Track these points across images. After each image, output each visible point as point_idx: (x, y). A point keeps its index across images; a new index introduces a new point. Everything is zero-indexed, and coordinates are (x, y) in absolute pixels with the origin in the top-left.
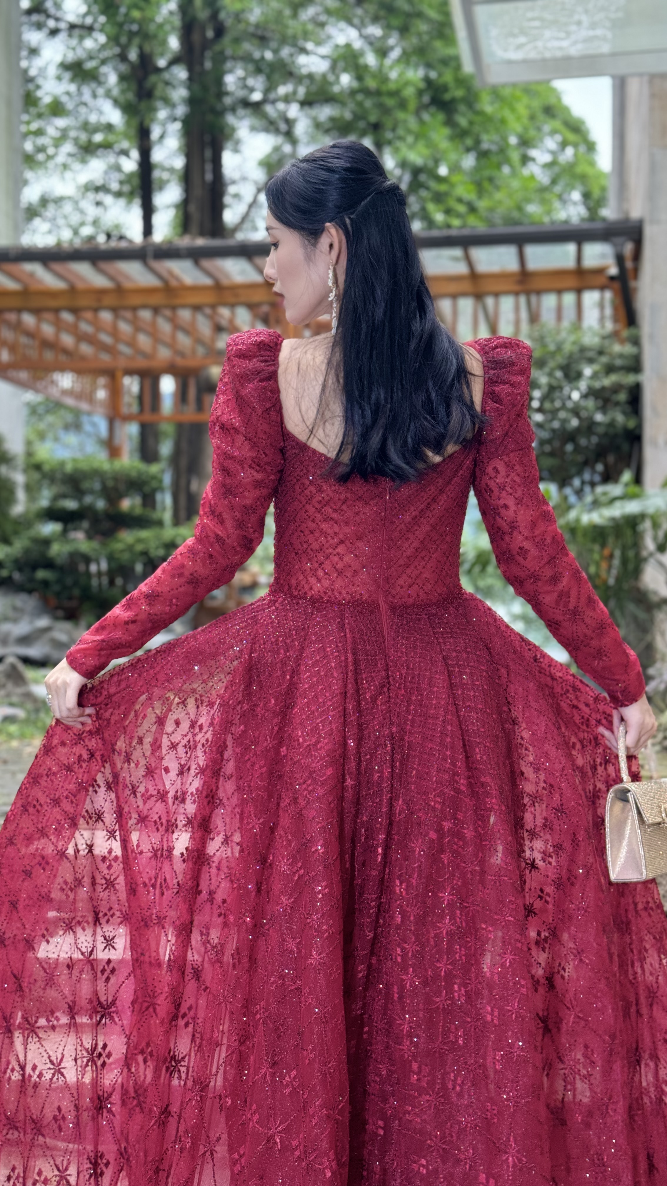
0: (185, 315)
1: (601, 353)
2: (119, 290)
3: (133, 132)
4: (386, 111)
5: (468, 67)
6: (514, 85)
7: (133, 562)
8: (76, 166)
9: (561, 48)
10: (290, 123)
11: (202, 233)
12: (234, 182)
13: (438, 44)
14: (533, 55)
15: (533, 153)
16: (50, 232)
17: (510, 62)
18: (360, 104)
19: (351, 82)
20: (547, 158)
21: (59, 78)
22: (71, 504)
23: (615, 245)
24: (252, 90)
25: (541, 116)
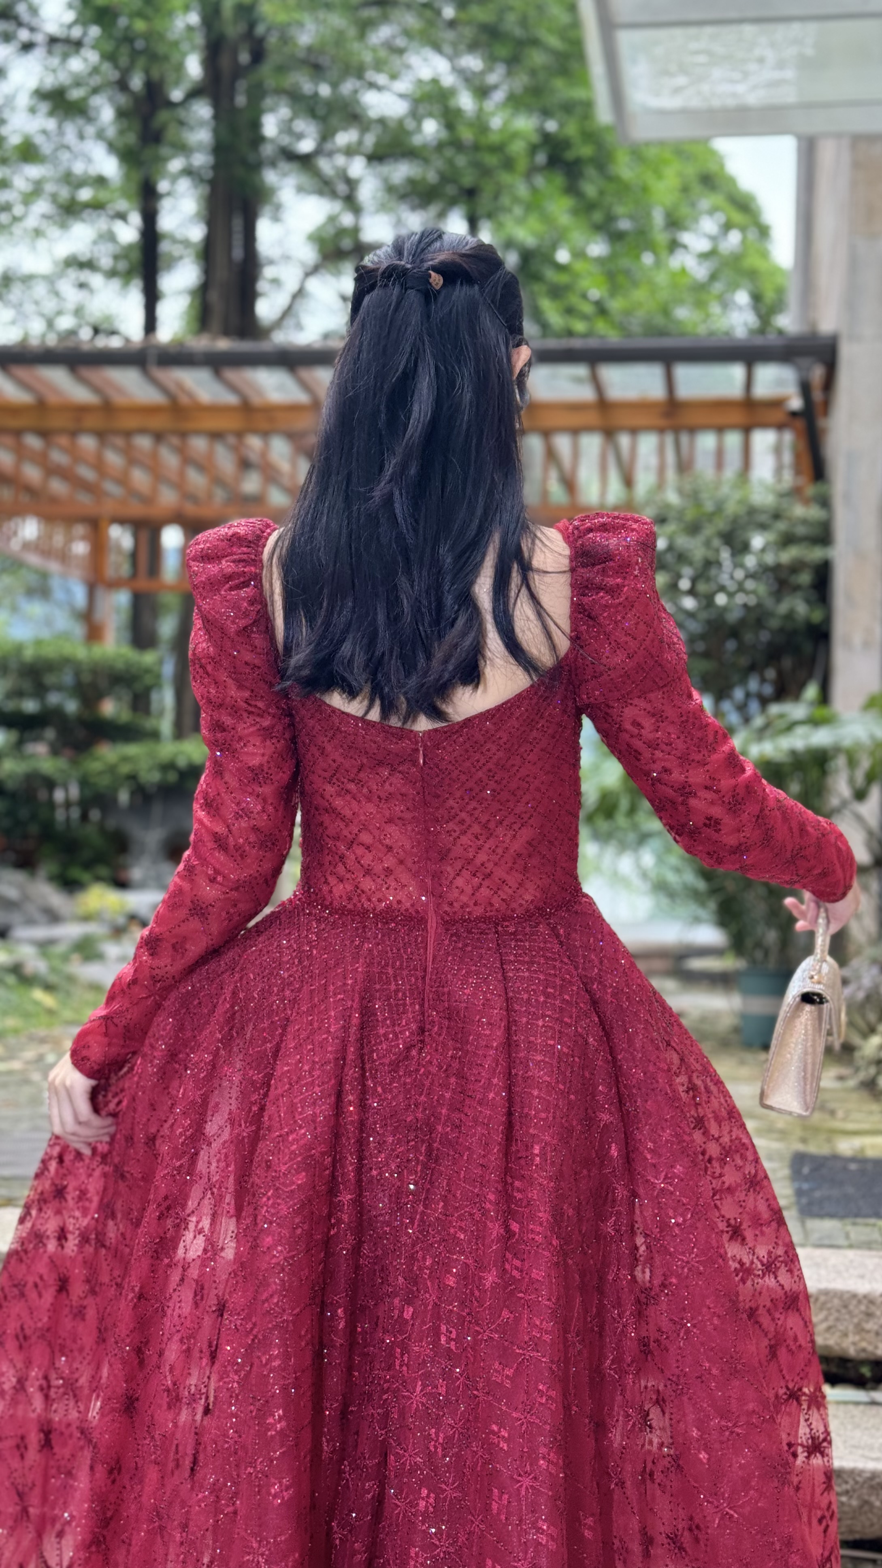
0: (199, 444)
1: (777, 516)
2: (108, 408)
3: (134, 187)
4: (485, 172)
5: (604, 115)
6: (661, 143)
7: (115, 791)
8: (53, 232)
9: (734, 95)
10: (352, 184)
11: (226, 332)
12: (271, 262)
13: (559, 83)
14: (695, 103)
15: (686, 238)
16: (13, 322)
17: (662, 113)
18: (450, 162)
19: (438, 131)
20: (704, 245)
21: (32, 110)
22: (30, 706)
23: (799, 369)
24: (300, 136)
25: (697, 188)
